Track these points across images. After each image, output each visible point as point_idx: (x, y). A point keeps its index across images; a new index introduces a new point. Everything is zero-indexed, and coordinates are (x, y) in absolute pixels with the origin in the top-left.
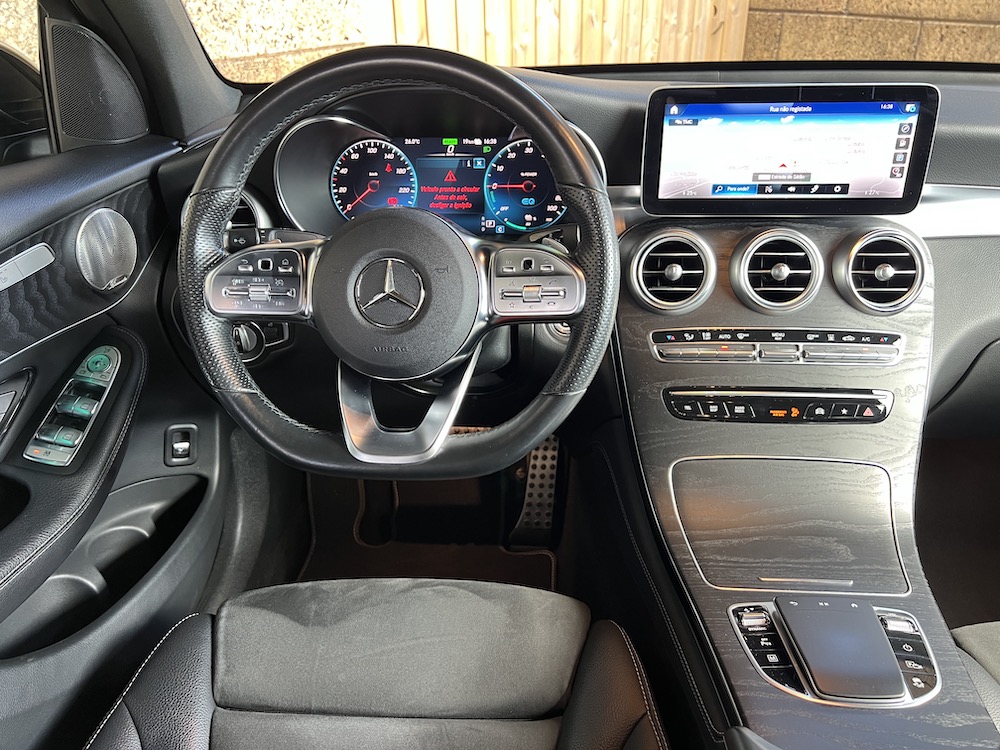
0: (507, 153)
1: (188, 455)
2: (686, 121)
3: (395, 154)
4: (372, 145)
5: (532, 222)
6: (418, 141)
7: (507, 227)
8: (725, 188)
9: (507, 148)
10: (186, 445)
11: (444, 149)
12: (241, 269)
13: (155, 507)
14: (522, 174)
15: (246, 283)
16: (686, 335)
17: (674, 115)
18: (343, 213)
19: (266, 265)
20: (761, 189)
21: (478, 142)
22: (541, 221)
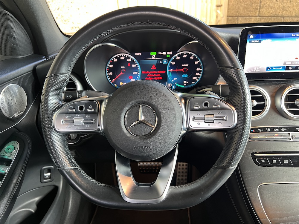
0: (176, 57)
1: (50, 178)
2: (256, 41)
3: (132, 59)
4: (122, 56)
5: (187, 84)
6: (141, 54)
7: (177, 86)
8: (272, 68)
9: (176, 55)
10: (49, 174)
11: (151, 56)
12: (70, 111)
13: (37, 199)
14: (182, 65)
15: (72, 117)
16: (259, 130)
17: (251, 39)
18: (111, 83)
19: (81, 108)
20: (287, 68)
21: (164, 53)
22: (190, 83)
